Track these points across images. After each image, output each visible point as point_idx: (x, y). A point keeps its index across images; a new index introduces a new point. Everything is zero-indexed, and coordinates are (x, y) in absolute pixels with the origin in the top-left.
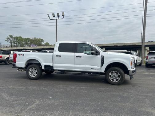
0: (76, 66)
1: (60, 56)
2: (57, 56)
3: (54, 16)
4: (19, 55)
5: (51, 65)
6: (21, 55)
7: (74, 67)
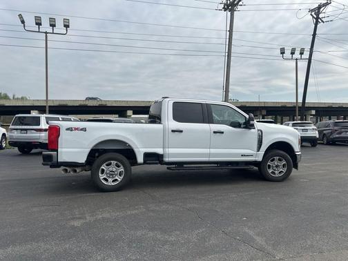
0: (213, 151)
1: (181, 131)
2: (173, 131)
3: (39, 24)
4: (68, 129)
5: (160, 151)
6: (76, 129)
7: (209, 155)
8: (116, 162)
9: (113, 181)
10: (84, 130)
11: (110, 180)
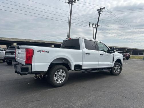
1: (89, 54)
2: (86, 54)
4: (38, 51)
5: (81, 64)
6: (43, 51)
7: (98, 65)
8: (62, 70)
9: (61, 81)
10: (47, 52)
11: (59, 80)
